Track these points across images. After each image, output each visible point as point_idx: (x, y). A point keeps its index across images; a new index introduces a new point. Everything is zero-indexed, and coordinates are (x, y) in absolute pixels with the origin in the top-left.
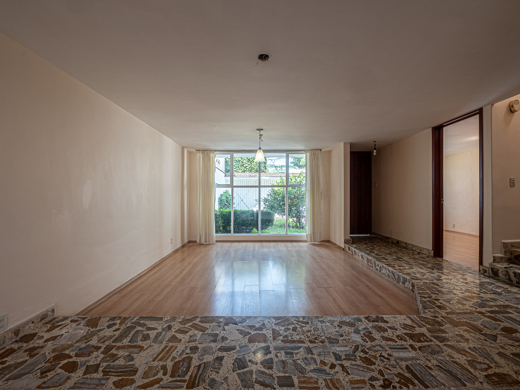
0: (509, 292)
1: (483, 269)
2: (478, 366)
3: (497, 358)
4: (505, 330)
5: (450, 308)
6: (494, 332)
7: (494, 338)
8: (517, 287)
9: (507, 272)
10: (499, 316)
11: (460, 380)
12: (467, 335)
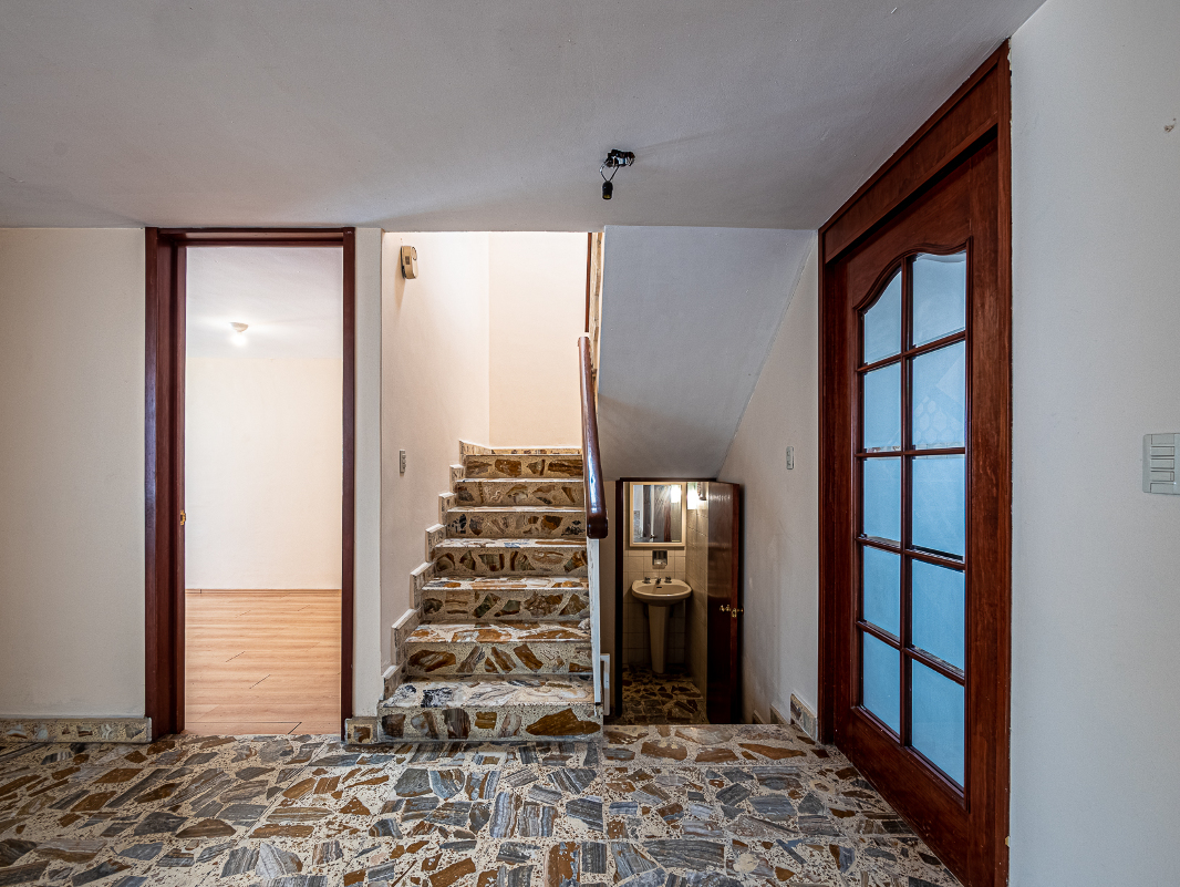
1: (356, 730)
9: (427, 715)
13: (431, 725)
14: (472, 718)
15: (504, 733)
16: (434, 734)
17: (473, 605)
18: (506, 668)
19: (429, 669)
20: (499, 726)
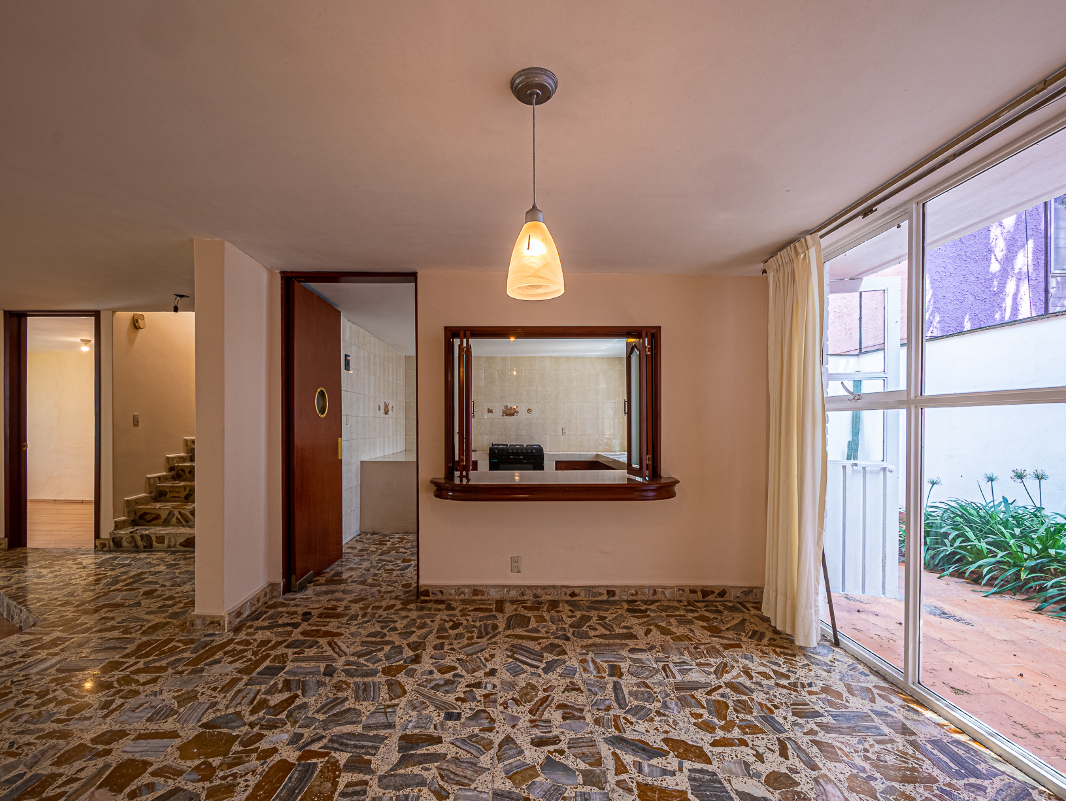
0: (140, 559)
1: (101, 544)
2: (133, 631)
3: (146, 617)
4: (146, 594)
5: (77, 601)
6: (137, 600)
7: (138, 604)
8: (145, 552)
9: (133, 537)
10: (135, 586)
11: (120, 648)
12: (111, 615)
13: (135, 542)
14: (154, 539)
15: (169, 546)
16: (136, 546)
17: (183, 494)
18: (187, 521)
19: (149, 522)
20: (166, 542)
